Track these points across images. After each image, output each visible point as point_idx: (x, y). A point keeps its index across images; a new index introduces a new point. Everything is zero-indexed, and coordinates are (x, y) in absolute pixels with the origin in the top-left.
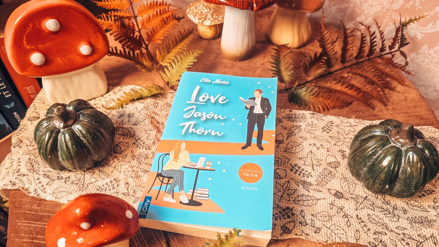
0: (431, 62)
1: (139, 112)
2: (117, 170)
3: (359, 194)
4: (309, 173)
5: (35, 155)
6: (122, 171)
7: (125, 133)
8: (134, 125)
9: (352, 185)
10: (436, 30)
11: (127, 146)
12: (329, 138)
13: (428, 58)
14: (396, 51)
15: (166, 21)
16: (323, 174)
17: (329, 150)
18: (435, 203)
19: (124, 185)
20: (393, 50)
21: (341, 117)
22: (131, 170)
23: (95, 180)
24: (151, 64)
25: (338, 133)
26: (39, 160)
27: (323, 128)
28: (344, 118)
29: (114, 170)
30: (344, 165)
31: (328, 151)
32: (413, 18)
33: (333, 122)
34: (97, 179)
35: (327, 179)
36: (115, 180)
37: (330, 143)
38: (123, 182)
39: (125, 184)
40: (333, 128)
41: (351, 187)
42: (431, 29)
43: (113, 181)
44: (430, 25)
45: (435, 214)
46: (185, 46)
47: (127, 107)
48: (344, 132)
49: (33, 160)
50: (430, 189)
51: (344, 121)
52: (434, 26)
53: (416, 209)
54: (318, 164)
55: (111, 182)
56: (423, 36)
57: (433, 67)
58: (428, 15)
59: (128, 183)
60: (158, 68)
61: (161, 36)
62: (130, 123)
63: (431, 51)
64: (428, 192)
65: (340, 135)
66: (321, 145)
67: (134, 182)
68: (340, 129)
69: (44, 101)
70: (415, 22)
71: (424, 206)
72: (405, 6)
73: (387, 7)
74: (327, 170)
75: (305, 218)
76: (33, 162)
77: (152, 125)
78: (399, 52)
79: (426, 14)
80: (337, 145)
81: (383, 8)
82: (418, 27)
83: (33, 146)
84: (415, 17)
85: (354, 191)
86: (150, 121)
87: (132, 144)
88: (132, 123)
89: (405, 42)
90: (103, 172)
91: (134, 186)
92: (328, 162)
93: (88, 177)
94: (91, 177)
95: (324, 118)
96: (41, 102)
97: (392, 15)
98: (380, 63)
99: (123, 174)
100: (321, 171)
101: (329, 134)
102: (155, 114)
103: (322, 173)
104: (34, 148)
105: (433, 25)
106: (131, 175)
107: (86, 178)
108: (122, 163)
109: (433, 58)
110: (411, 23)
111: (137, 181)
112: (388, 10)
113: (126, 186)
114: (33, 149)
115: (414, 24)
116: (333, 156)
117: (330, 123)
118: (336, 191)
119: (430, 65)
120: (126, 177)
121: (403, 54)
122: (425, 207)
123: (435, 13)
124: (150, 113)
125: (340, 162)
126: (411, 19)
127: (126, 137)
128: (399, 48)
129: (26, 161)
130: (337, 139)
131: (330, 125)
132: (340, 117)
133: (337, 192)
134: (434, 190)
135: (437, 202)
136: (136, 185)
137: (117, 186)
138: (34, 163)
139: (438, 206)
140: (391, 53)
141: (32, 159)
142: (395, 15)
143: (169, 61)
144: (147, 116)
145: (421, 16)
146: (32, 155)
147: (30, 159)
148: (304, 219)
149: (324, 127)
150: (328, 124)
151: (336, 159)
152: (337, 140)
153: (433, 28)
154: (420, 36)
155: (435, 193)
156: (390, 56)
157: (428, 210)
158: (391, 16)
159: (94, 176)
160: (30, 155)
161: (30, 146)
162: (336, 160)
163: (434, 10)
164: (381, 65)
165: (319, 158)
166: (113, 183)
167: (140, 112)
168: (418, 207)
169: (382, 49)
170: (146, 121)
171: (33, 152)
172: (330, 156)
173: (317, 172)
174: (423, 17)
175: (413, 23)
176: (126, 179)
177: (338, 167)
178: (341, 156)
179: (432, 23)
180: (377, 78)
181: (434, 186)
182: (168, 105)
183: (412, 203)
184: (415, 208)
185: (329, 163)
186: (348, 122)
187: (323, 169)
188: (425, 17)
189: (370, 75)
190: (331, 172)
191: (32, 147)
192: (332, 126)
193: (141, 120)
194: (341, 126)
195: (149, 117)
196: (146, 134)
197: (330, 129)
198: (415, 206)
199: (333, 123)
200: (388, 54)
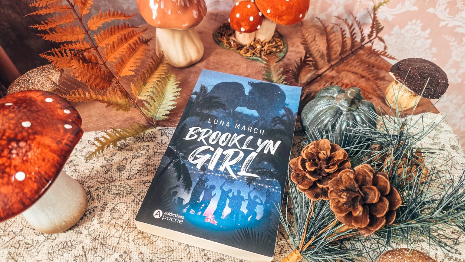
1: (130, 163)
2: (124, 239)
5: (15, 246)
6: (131, 240)
7: (120, 192)
8: (128, 179)
10: (405, 10)
11: (125, 207)
14: (375, 38)
15: (134, 47)
19: (137, 256)
20: (372, 38)
22: (142, 237)
23: (100, 259)
24: (127, 100)
26: (22, 251)
29: (120, 240)
32: (382, 1)
34: (103, 257)
36: (125, 252)
38: (135, 253)
39: (138, 254)
43: (124, 255)
44: (399, 6)
46: (162, 73)
47: (113, 159)
49: (15, 254)
52: (403, 6)
55: (121, 256)
59: (141, 253)
60: (137, 104)
61: (133, 66)
62: (123, 178)
63: (403, 31)
67: (149, 250)
70: (385, 4)
76: (15, 256)
78: (377, 39)
82: (388, 9)
83: (8, 234)
87: (131, 203)
88: (125, 178)
89: (380, 27)
90: (107, 246)
91: (150, 255)
93: (90, 257)
94: (95, 256)
98: (363, 54)
99: (133, 243)
102: (149, 161)
104: (11, 237)
105: (402, 5)
106: (143, 242)
107: (89, 258)
108: (129, 230)
110: (381, 7)
111: (151, 248)
113: (140, 256)
114: (10, 239)
120: (138, 247)
121: (381, 40)
124: (143, 161)
126: (381, 3)
127: (121, 196)
128: (377, 35)
129: (6, 257)
136: (151, 253)
137: (130, 259)
138: (17, 257)
140: (370, 41)
141: (13, 253)
143: (148, 94)
144: (141, 165)
146: (12, 248)
147: (10, 253)
153: (402, 8)
154: (390, 18)
156: (369, 44)
159: (98, 254)
160: (9, 247)
161: (5, 236)
164: (365, 56)
166: (124, 257)
167: (132, 162)
169: (363, 39)
170: (141, 172)
171: (11, 242)
175: (383, 6)
176: (138, 249)
179: (401, 4)
180: (367, 72)
182: (160, 146)
189: (359, 70)
191: (8, 236)
193: (135, 172)
196: (146, 188)
200: (368, 43)
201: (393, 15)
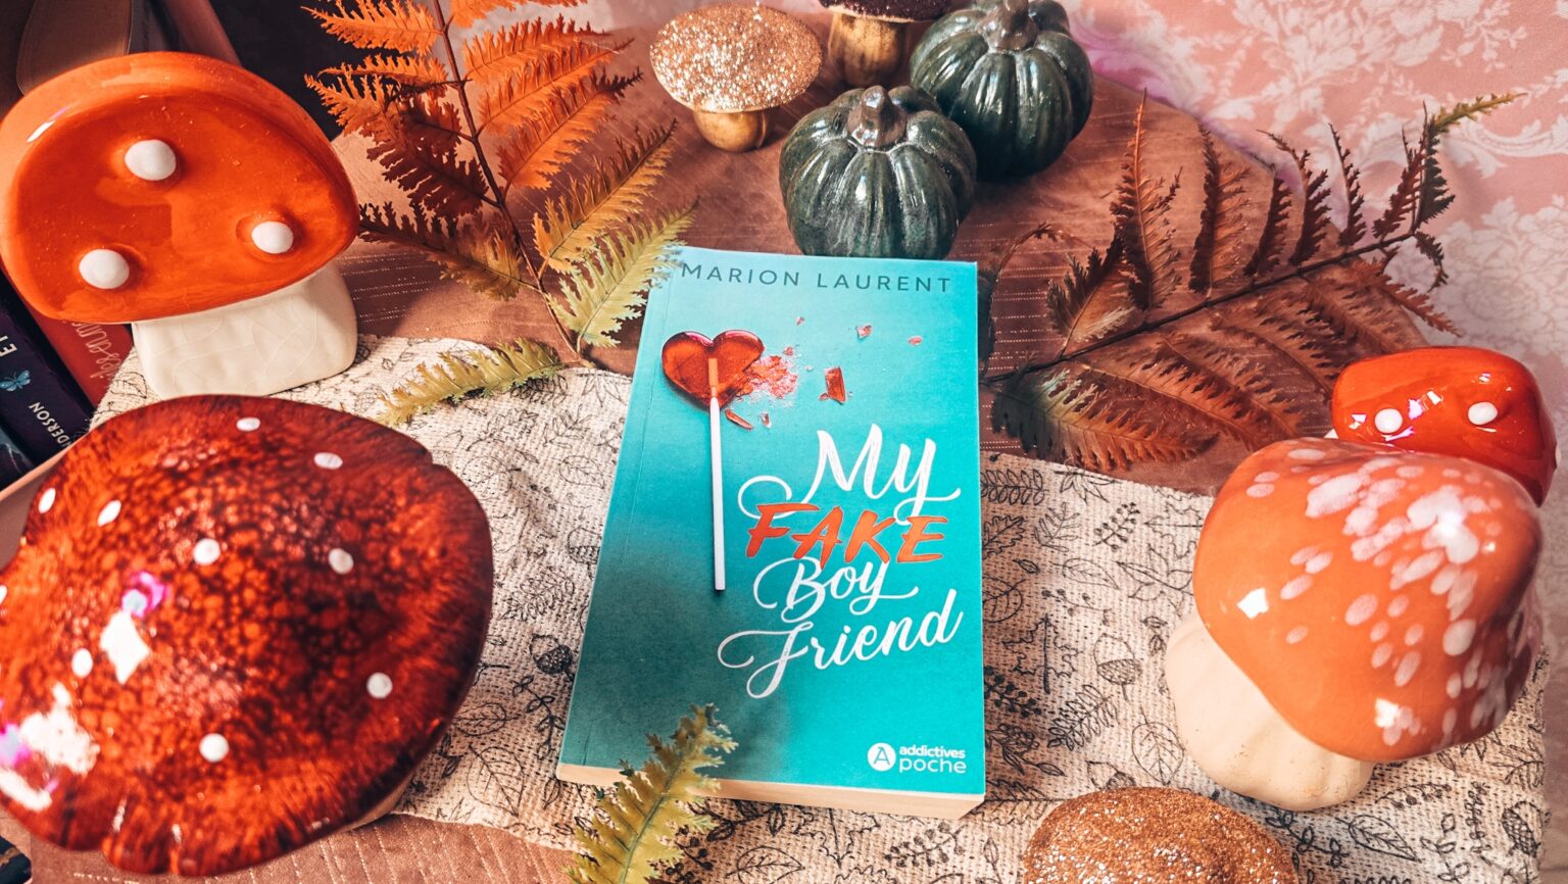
0: (1522, 258)
3: (1193, 785)
4: (1032, 702)
9: (1171, 752)
10: (1552, 151)
12: (1116, 567)
13: (1510, 242)
14: (1403, 238)
15: (569, 103)
16: (1078, 708)
17: (1110, 618)
18: (1445, 831)
20: (1390, 236)
21: (1168, 491)
24: (515, 263)
25: (1151, 549)
27: (1099, 531)
28: (1178, 495)
30: (1153, 676)
31: (1105, 622)
32: (1471, 103)
33: (1136, 508)
35: (1089, 727)
37: (1117, 588)
40: (1137, 530)
41: (1167, 758)
42: (1534, 143)
44: (1530, 131)
45: (1437, 872)
48: (1172, 547)
50: (1434, 782)
51: (1178, 507)
52: (1546, 135)
53: (1376, 848)
54: (1067, 669)
56: (1502, 165)
57: (1529, 279)
58: (1525, 94)
60: (541, 281)
61: (551, 164)
63: (1526, 223)
64: (1428, 790)
65: (1157, 558)
66: (1085, 598)
68: (1158, 535)
69: (143, 389)
70: (1477, 114)
71: (1407, 840)
72: (1444, 58)
73: (1376, 57)
74: (1092, 691)
75: (998, 865)
77: (510, 495)
79: (1520, 90)
80: (1141, 600)
81: (1362, 58)
82: (1487, 132)
84: (1478, 100)
85: (1177, 771)
86: (506, 485)
89: (1439, 197)
92: (1102, 661)
95: (1109, 490)
96: (136, 392)
97: (1396, 84)
100: (1073, 697)
101: (1117, 554)
102: (522, 458)
103: (1075, 702)
105: (1542, 131)
109: (1531, 245)
110: (1463, 120)
112: (1379, 67)
115: (1472, 123)
116: (1121, 639)
117: (1125, 511)
118: (1114, 772)
119: (1516, 268)
121: (1429, 247)
122: (1409, 843)
123: (1551, 90)
124: (505, 453)
125: (1143, 663)
126: (1465, 106)
130: (1145, 573)
131: (1127, 520)
132: (1165, 489)
133: (1118, 773)
134: (1451, 784)
135: (1453, 828)
139: (1453, 844)
140: (1382, 245)
142: (1406, 85)
143: (575, 257)
144: (497, 463)
145: (1499, 96)
148: (995, 869)
149: (1105, 525)
150: (1118, 516)
151: (1129, 649)
152: (1143, 578)
153: (1541, 141)
154: (1489, 167)
155: (1452, 794)
157: (1420, 857)
158: (1388, 88)
162: (1130, 656)
163: (1549, 79)
165: (1073, 645)
168: (1387, 842)
172: (1109, 640)
173: (1058, 700)
174: (1507, 100)
175: (1472, 118)
177: (1132, 681)
178: (1146, 642)
179: (1537, 124)
181: (1453, 768)
182: (570, 425)
183: (1365, 825)
184: (1374, 843)
185: (1103, 665)
186: (1190, 508)
187: (1080, 690)
188: (1516, 100)
190: (1105, 700)
192: (1133, 521)
194: (1165, 522)
195: (503, 468)
197: (1123, 533)
198: (1376, 836)
199: (1138, 512)
200: (1369, 249)
201: (1502, 158)
